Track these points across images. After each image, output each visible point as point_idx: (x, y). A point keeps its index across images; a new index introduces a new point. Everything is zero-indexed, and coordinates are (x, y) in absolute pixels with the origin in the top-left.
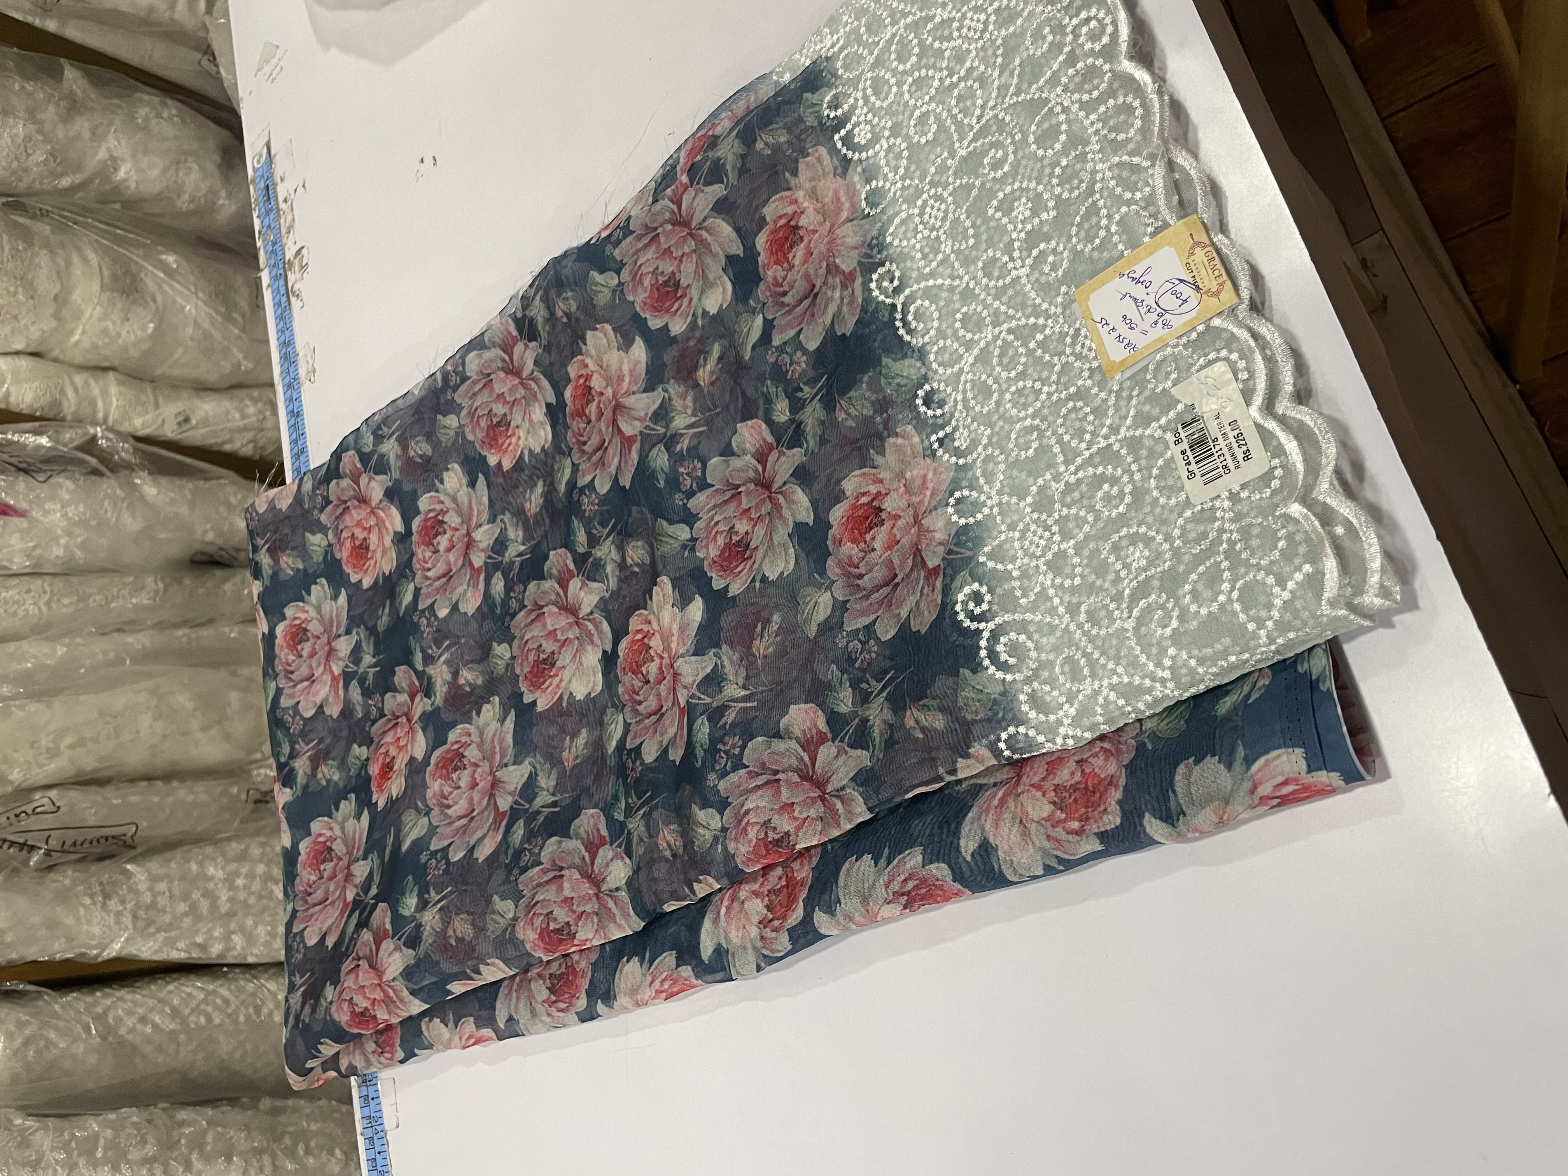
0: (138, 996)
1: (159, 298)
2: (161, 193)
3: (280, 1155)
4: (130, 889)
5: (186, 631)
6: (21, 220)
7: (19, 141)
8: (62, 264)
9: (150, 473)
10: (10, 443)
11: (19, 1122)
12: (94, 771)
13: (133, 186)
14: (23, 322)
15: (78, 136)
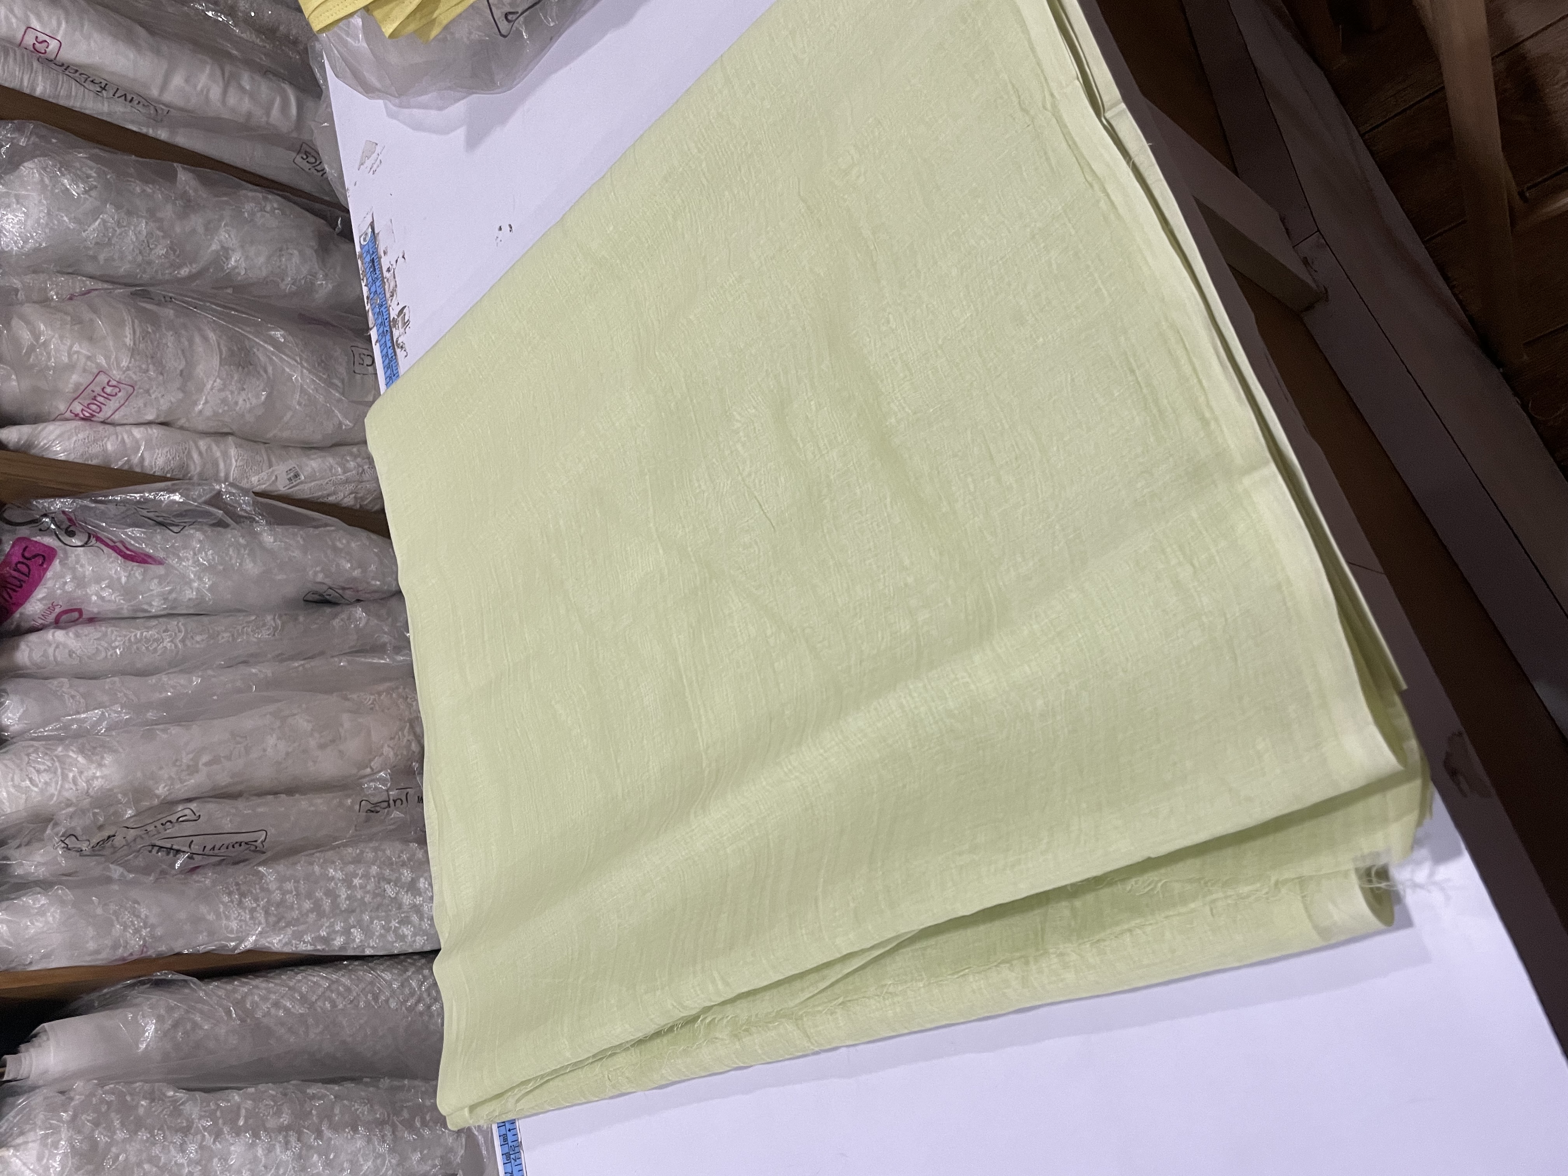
0: (271, 985)
1: (270, 370)
2: (265, 278)
3: (400, 1126)
4: (262, 889)
5: (302, 662)
6: (149, 306)
7: (142, 238)
8: (186, 343)
9: (269, 523)
10: (147, 500)
11: (171, 1093)
12: (226, 786)
13: (243, 272)
14: (153, 396)
15: (194, 231)
